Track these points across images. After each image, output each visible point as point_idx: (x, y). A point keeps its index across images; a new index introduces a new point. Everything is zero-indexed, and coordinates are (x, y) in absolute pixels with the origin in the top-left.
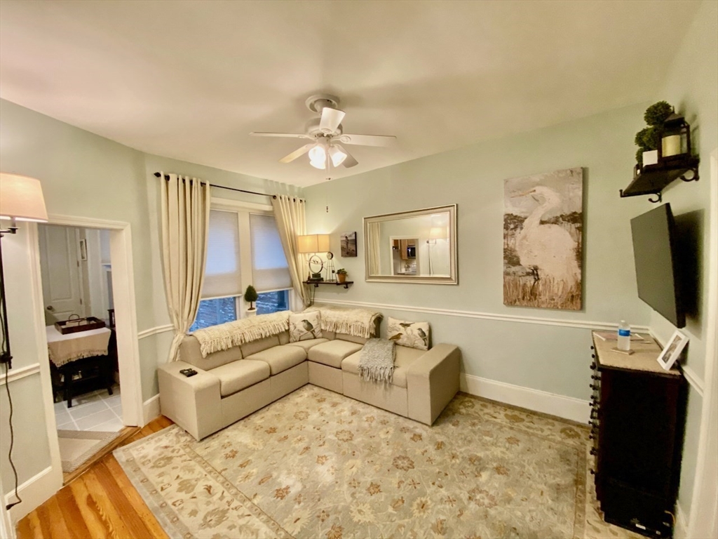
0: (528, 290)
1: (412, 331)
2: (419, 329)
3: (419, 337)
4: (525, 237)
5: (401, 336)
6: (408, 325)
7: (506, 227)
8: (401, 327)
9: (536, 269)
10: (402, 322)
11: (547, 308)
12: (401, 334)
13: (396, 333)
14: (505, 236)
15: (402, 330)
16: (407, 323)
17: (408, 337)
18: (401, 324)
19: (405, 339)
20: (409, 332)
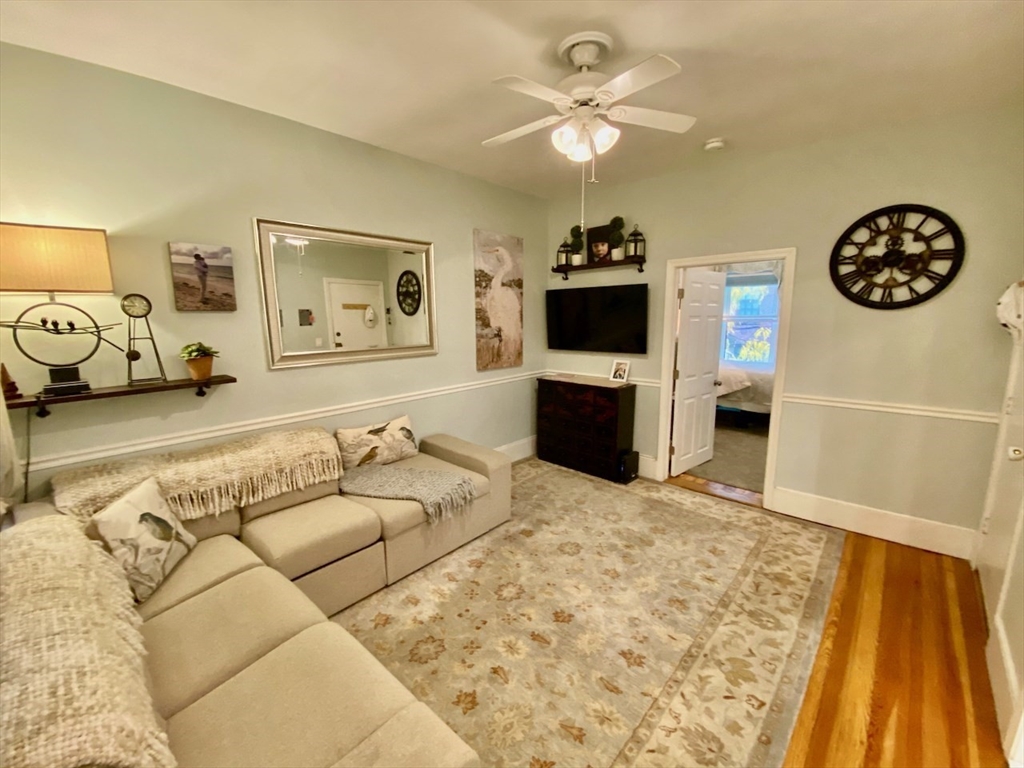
0: (495, 351)
1: (392, 435)
2: (402, 429)
3: (406, 440)
4: (493, 298)
5: (377, 451)
6: (382, 430)
7: (478, 284)
8: (371, 436)
9: (500, 330)
10: (371, 428)
11: (507, 367)
12: (376, 447)
13: (367, 450)
14: (478, 295)
15: (375, 440)
16: (377, 427)
17: (390, 448)
18: (370, 432)
19: (386, 453)
20: (389, 439)
